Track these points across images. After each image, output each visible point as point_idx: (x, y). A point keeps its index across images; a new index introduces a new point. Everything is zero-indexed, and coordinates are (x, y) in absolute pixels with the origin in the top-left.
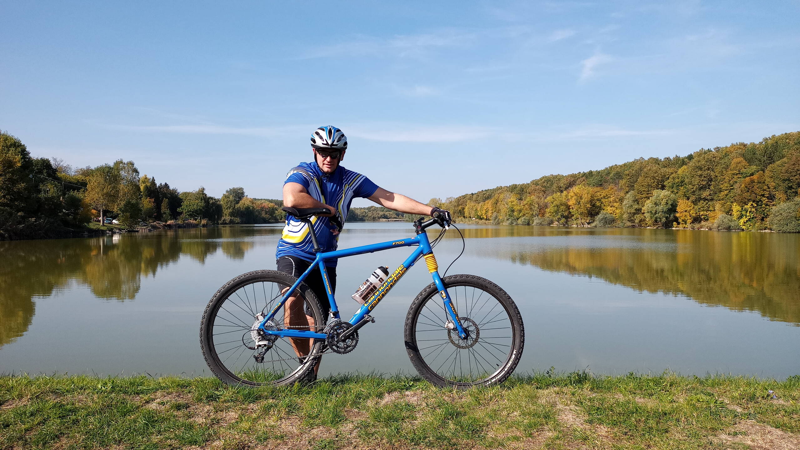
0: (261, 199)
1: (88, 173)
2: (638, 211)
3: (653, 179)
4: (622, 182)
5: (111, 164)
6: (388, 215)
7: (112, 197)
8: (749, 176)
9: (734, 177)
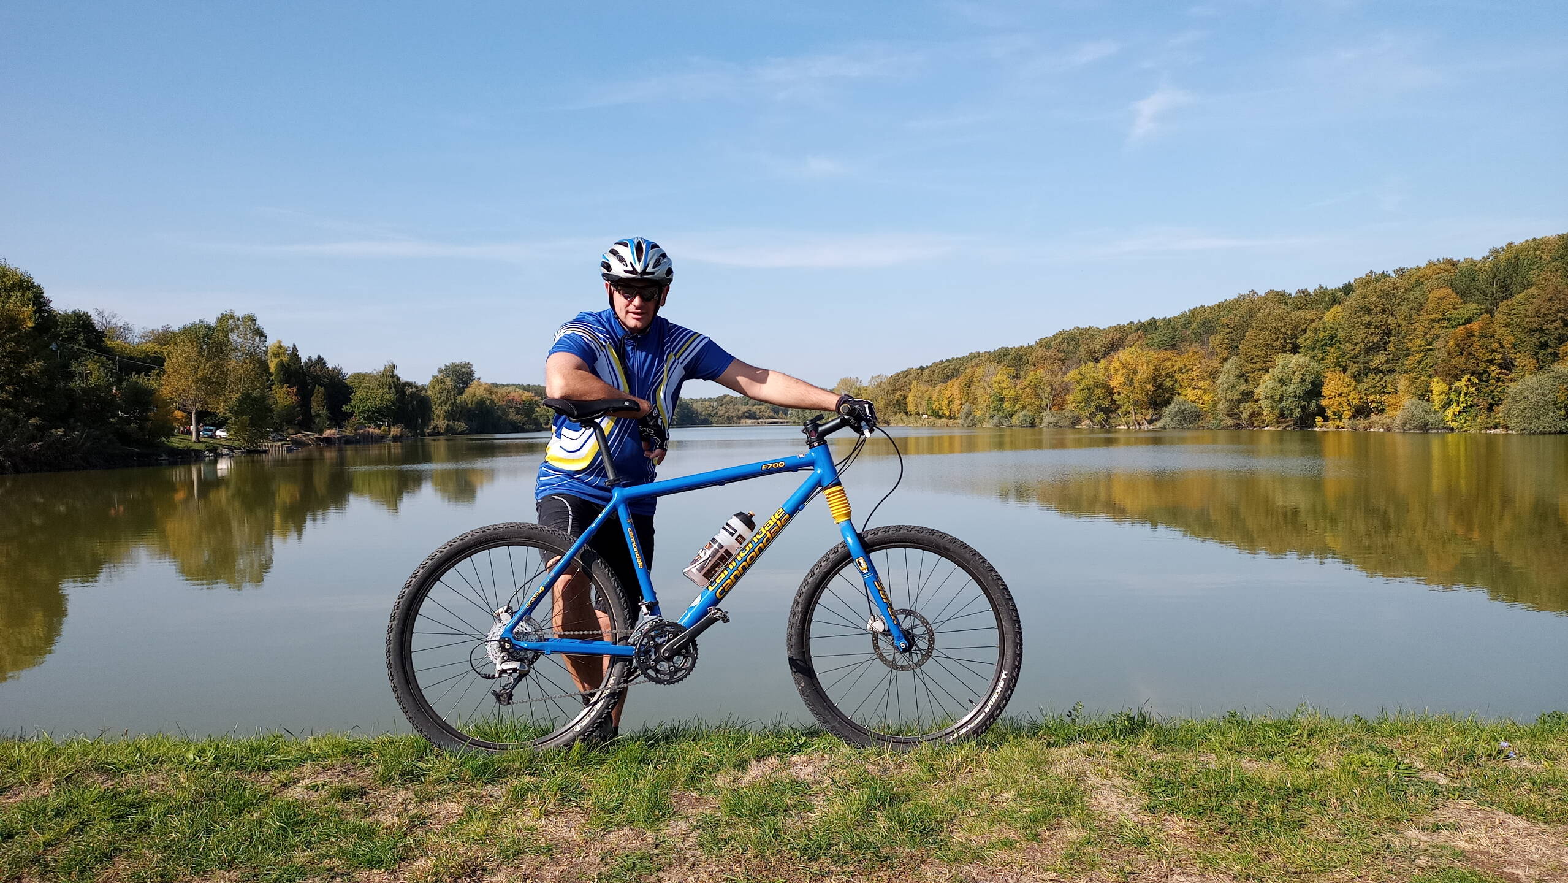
0: (508, 385)
1: (165, 338)
2: (1247, 396)
3: (1276, 334)
4: (1215, 340)
5: (212, 321)
6: (758, 411)
7: (214, 385)
8: (1464, 324)
9: (1433, 327)
